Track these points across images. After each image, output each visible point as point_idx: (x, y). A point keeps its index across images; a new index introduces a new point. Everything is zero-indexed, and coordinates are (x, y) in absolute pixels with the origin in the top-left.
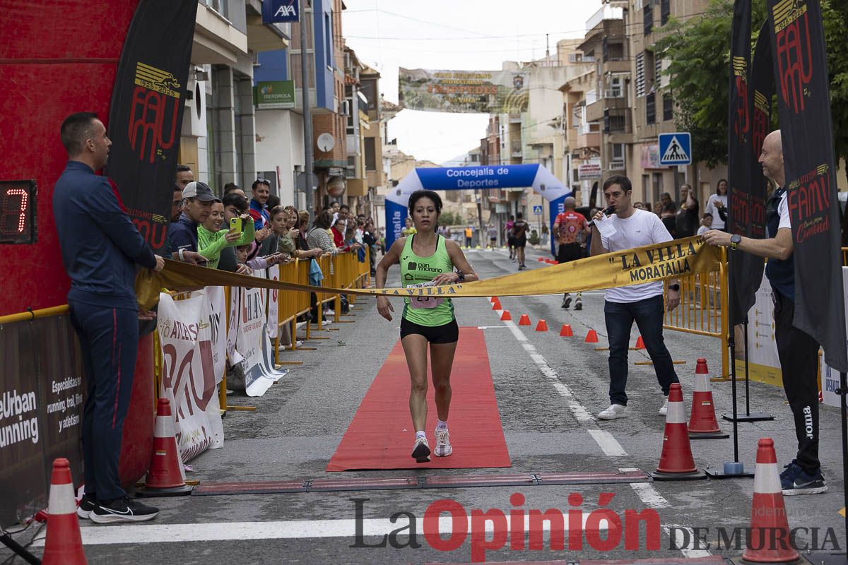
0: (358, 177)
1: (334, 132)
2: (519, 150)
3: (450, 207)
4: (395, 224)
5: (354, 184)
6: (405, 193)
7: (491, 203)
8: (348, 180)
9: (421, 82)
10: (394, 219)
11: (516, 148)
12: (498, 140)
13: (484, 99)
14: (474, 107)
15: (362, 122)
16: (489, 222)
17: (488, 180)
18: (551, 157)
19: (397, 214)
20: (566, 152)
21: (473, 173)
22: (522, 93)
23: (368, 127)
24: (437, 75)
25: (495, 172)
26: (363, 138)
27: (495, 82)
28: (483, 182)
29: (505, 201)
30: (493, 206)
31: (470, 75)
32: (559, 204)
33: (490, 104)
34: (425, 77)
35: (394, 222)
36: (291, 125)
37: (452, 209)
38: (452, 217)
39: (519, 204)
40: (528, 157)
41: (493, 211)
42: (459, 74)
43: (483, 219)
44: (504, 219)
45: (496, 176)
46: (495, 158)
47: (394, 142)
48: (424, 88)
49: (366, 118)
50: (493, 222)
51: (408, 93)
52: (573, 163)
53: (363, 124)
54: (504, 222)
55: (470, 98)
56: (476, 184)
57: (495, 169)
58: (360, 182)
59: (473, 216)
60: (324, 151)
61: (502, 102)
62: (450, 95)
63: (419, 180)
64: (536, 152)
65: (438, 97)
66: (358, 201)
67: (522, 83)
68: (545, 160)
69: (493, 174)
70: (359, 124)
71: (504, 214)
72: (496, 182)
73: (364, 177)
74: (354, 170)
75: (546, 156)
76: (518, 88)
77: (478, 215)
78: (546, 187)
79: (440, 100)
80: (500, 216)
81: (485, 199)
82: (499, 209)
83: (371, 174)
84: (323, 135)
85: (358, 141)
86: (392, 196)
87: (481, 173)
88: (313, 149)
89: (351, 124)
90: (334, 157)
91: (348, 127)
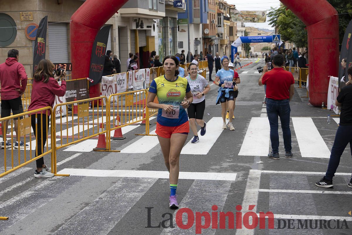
0: (223, 39)
6: (237, 44)
8: (221, 40)
9: (237, 13)
10: (233, 51)
13: (254, 19)
14: (251, 21)
15: (226, 23)
19: (234, 49)
23: (229, 24)
24: (241, 12)
27: (257, 14)
28: (259, 41)
31: (250, 12)
36: (194, 28)
42: (247, 12)
47: (244, 26)
48: (237, 15)
51: (233, 17)
55: (250, 18)
56: (257, 41)
58: (224, 40)
61: (259, 20)
62: (245, 17)
63: (241, 41)
65: (241, 18)
67: (264, 14)
69: (262, 38)
70: (224, 24)
72: (262, 41)
73: (225, 38)
74: (222, 37)
76: (263, 16)
83: (231, 37)
84: (206, 29)
85: (223, 29)
86: (233, 44)
87: (258, 38)
88: (203, 33)
89: (221, 24)
90: (209, 35)
91: (220, 25)
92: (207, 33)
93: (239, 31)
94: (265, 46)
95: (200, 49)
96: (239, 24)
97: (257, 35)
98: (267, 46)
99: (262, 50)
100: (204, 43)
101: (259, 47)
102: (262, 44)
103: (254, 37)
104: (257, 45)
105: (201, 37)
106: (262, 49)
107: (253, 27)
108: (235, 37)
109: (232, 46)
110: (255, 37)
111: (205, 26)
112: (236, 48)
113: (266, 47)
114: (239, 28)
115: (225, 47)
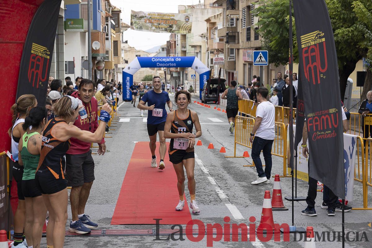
0: (110, 60)
1: (100, 40)
2: (185, 47)
3: (151, 72)
4: (127, 83)
5: (108, 63)
6: (132, 69)
7: (171, 72)
8: (105, 61)
9: (142, 17)
10: (126, 80)
11: (184, 46)
12: (175, 42)
13: (171, 26)
14: (166, 30)
15: (112, 33)
16: (170, 80)
17: (171, 64)
18: (200, 52)
19: (128, 78)
20: (208, 50)
21: (164, 60)
22: (188, 24)
23: (115, 36)
24: (149, 14)
25: (175, 59)
26: (113, 42)
27: (176, 18)
28: (169, 64)
29: (178, 71)
30: (172, 73)
31: (165, 15)
32: (204, 76)
33: (174, 29)
34: (143, 15)
35: (126, 82)
36: (81, 38)
37: (152, 73)
38: (152, 77)
39: (184, 73)
40: (189, 52)
41: (172, 75)
42: (159, 14)
43: (167, 79)
44: (177, 79)
45: (175, 62)
46: (174, 51)
47: (126, 42)
48: (143, 20)
49: (114, 32)
50: (172, 81)
51: (135, 23)
52: (210, 55)
53: (113, 35)
54: (177, 81)
55: (164, 26)
56: (165, 65)
57: (175, 58)
58: (111, 62)
59: (162, 77)
60: (95, 49)
61: (179, 28)
62: (155, 24)
63: (138, 62)
64: (193, 49)
65: (149, 25)
66: (109, 72)
68: (197, 53)
69: (173, 60)
71: (177, 77)
72: (175, 64)
73: (113, 60)
74: (108, 57)
75: (198, 51)
77: (164, 77)
78: (198, 68)
79: (150, 26)
80: (175, 78)
81: (168, 69)
82: (175, 75)
83: (116, 58)
84: (95, 42)
85: (111, 43)
86: (126, 70)
87: (168, 60)
92: (97, 49)
103: (160, 58)
105: (88, 55)
109: (124, 72)
110: (163, 58)
111: (93, 37)
112: (132, 77)
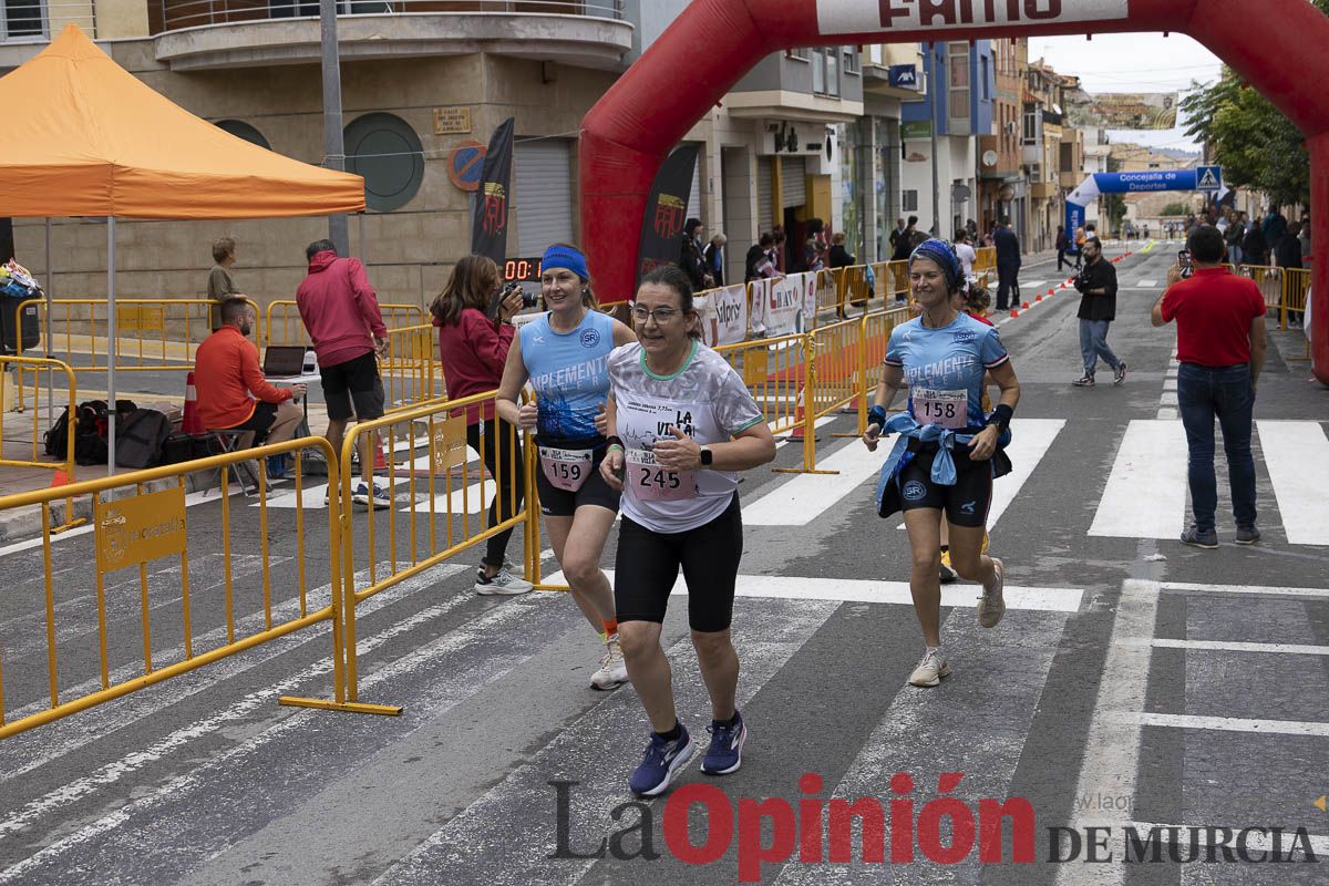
0: (1042, 181)
1: (999, 149)
6: (1082, 195)
8: (1033, 184)
9: (1086, 102)
10: (1072, 217)
13: (1137, 118)
14: (1128, 125)
15: (1049, 132)
17: (1157, 184)
19: (1075, 213)
21: (1143, 177)
24: (1098, 97)
25: (1164, 176)
27: (1148, 102)
28: (1154, 185)
31: (1126, 97)
33: (1142, 122)
34: (1087, 99)
35: (1072, 220)
36: (951, 147)
42: (1116, 96)
45: (1164, 181)
48: (1085, 109)
49: (1058, 128)
51: (1072, 113)
53: (1050, 134)
55: (1125, 117)
56: (1146, 187)
57: (1164, 174)
58: (1043, 186)
60: (988, 165)
61: (1153, 121)
62: (1108, 115)
63: (1096, 187)
65: (1098, 116)
67: (1171, 103)
69: (1161, 178)
70: (1043, 136)
72: (1164, 185)
73: (1048, 180)
74: (1037, 176)
76: (1167, 108)
83: (1067, 175)
84: (986, 153)
85: (1040, 150)
86: (1071, 198)
87: (1151, 177)
88: (980, 164)
89: (1033, 136)
90: (998, 169)
91: (1029, 139)
92: (992, 164)
93: (1092, 157)
94: (1172, 202)
95: (970, 211)
96: (1090, 134)
97: (1145, 168)
98: (1177, 201)
99: (1161, 215)
100: (982, 196)
101: (1153, 205)
102: (1165, 196)
103: (1136, 174)
104: (1146, 199)
105: (974, 176)
106: (1161, 211)
107: (1136, 145)
108: (1079, 176)
109: (1068, 204)
110: (1142, 174)
111: (985, 144)
112: (1082, 210)
113: (1174, 206)
114: (1090, 149)
115: (1048, 206)
